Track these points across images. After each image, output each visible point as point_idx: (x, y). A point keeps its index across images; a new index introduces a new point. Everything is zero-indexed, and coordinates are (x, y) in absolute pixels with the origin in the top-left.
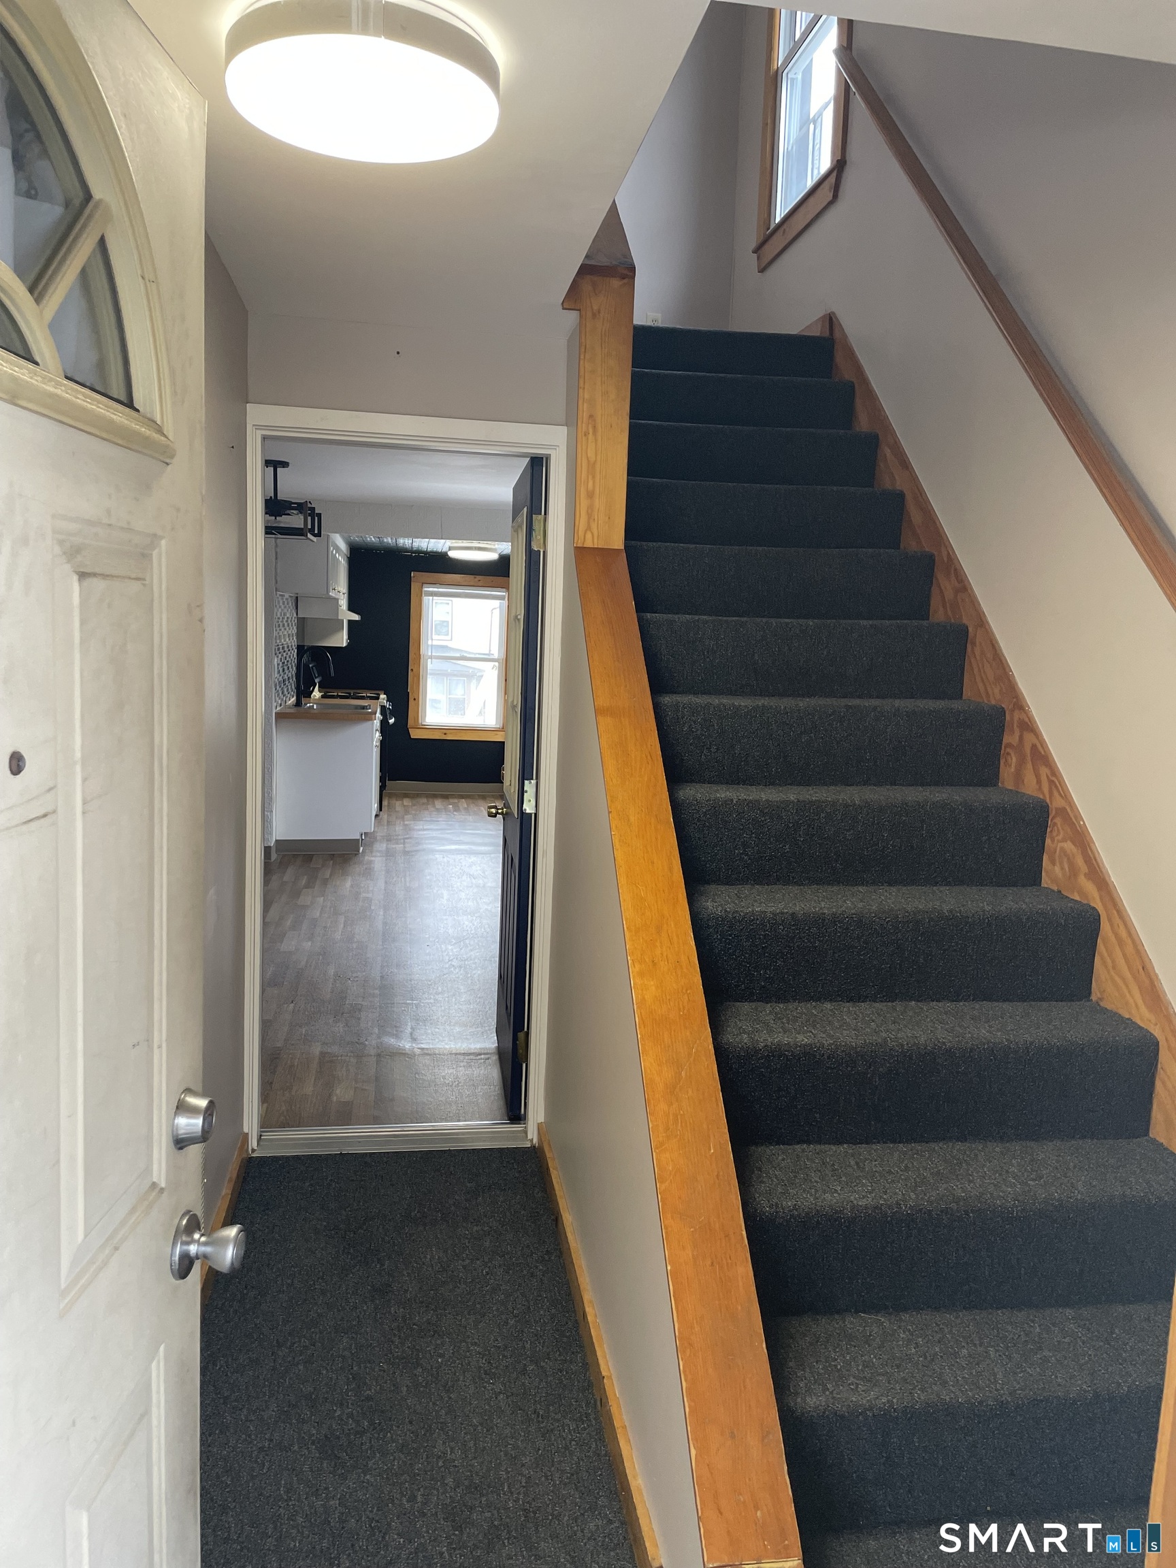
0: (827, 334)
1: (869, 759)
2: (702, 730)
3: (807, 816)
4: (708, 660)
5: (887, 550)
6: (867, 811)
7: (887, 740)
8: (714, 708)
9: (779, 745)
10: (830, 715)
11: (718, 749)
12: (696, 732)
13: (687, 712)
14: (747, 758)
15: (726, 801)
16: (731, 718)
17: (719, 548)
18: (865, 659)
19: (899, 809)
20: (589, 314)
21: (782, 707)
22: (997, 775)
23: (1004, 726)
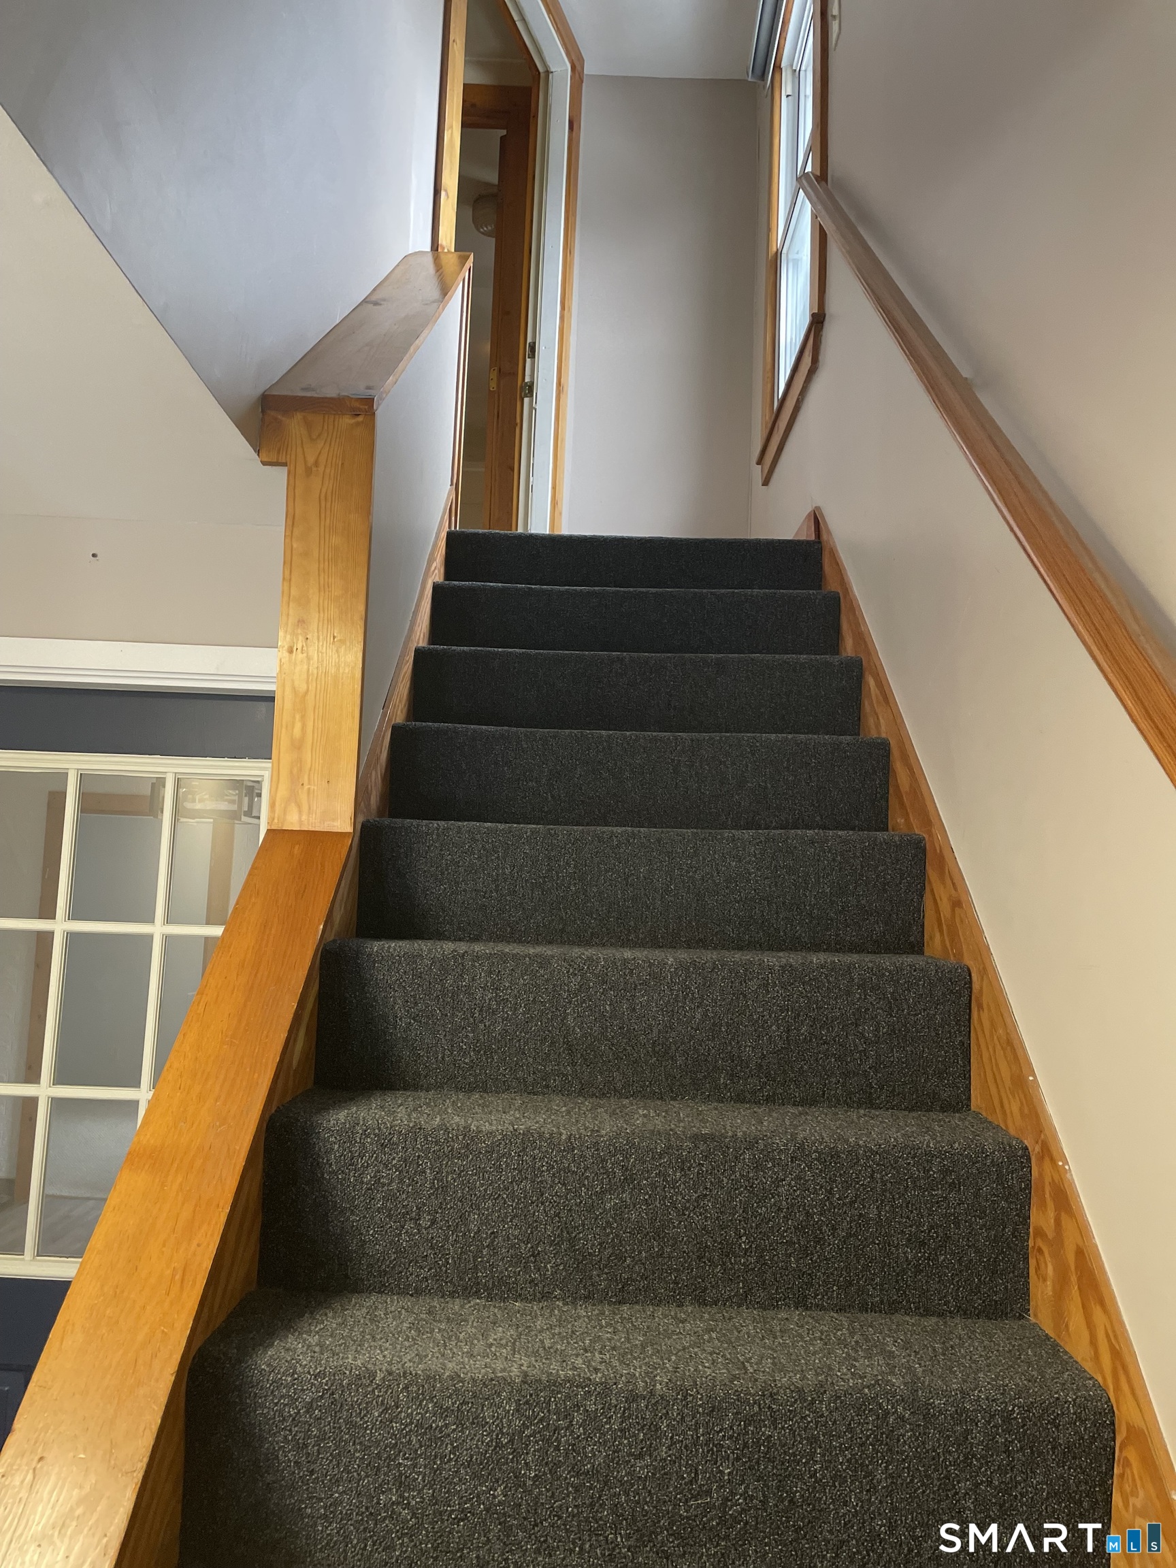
0: (813, 538)
1: (746, 1250)
2: (401, 1181)
3: (541, 1420)
4: (482, 1026)
5: (840, 833)
6: (680, 1413)
7: (780, 1209)
8: (426, 1138)
9: (557, 1215)
10: (661, 1156)
11: (433, 1222)
12: (389, 1184)
13: (371, 1144)
14: (493, 1241)
15: (359, 1377)
16: (459, 1158)
17: (549, 829)
18: (774, 1028)
19: (756, 1408)
20: (300, 470)
21: (564, 1137)
22: (1024, 1294)
23: (1029, 1187)
